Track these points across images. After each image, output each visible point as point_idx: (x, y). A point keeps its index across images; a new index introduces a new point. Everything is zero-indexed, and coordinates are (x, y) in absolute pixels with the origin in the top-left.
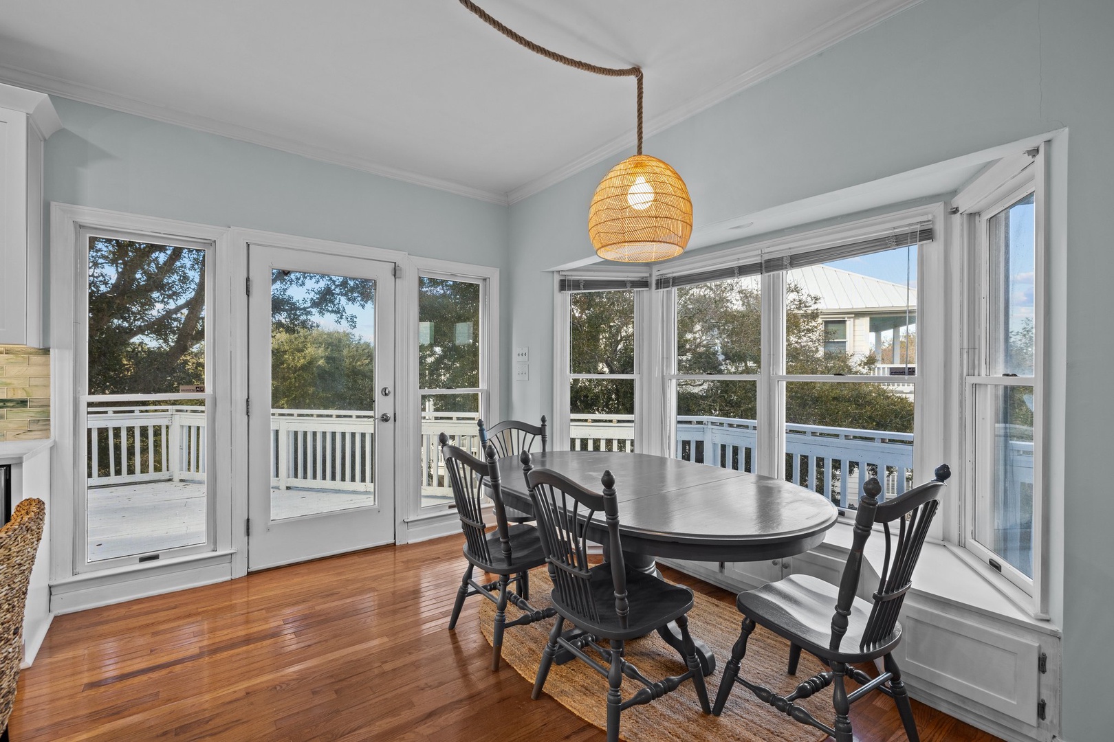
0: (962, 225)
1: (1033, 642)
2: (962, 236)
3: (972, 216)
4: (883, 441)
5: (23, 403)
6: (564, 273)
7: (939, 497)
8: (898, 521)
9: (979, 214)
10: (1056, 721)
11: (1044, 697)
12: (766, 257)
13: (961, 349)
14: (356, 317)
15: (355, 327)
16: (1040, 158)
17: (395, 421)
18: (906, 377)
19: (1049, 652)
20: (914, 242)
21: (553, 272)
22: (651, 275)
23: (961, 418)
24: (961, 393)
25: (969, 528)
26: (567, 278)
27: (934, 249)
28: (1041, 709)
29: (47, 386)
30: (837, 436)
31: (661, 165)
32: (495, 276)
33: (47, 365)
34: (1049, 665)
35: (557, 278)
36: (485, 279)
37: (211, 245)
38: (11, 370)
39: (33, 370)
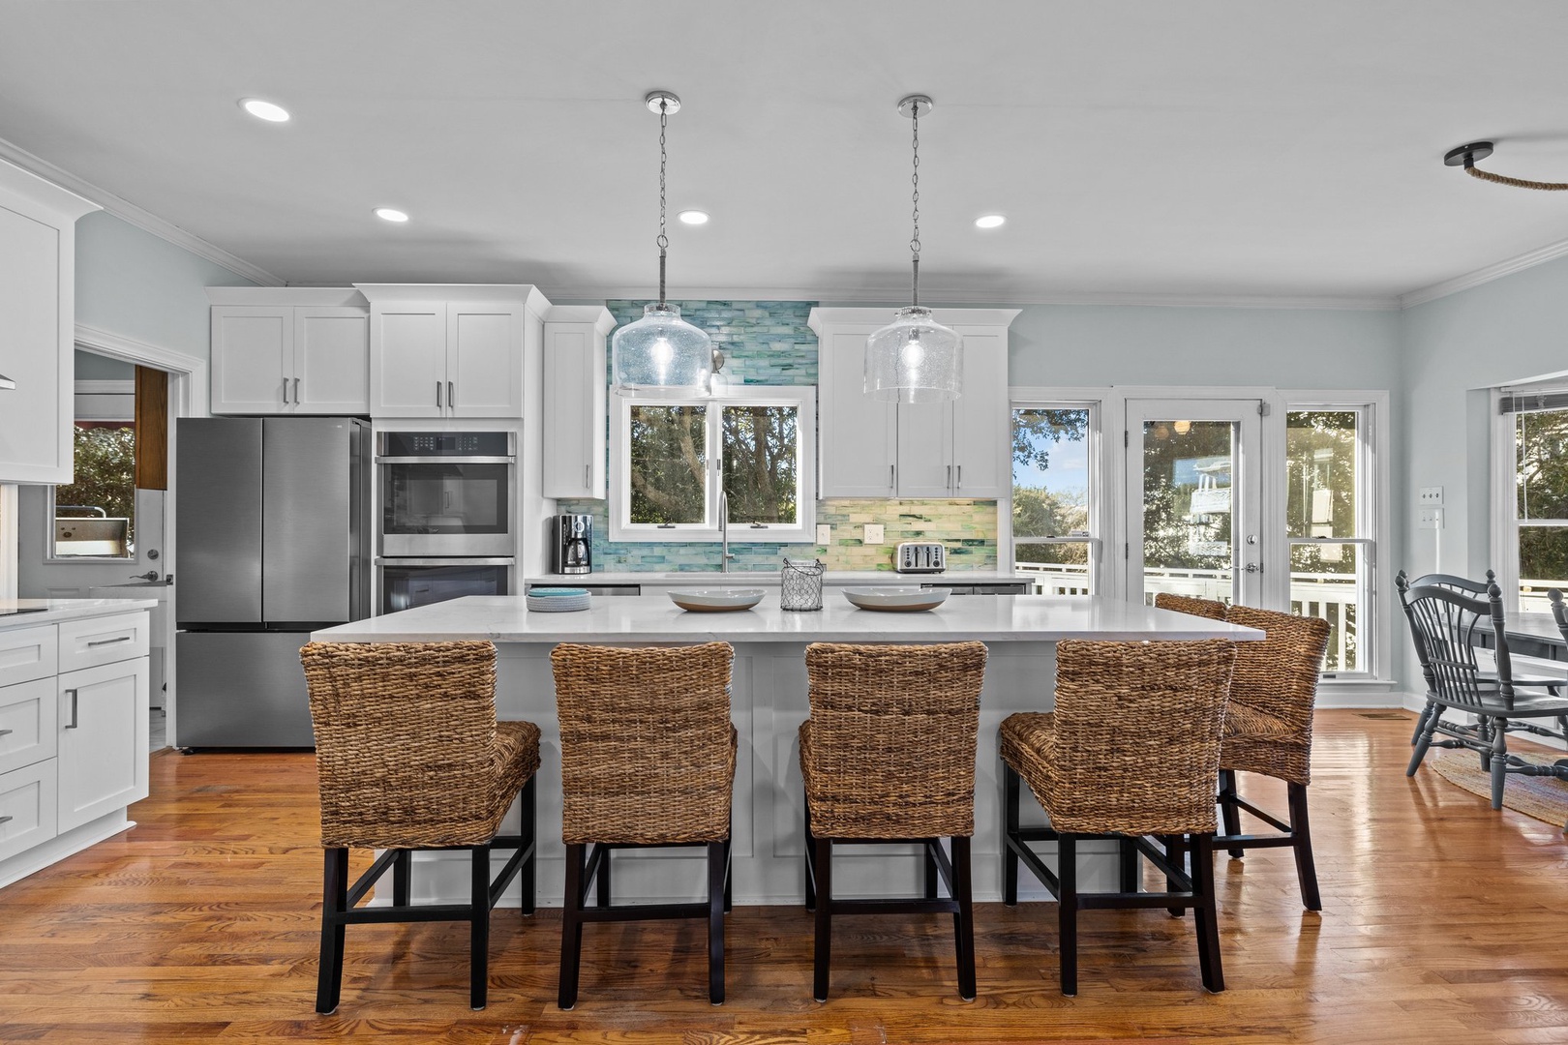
5: (982, 542)
6: (1508, 390)
14: (1047, 455)
15: (1046, 467)
17: (1262, 572)
21: (1489, 389)
26: (1513, 395)
29: (995, 530)
32: (1383, 402)
33: (995, 513)
35: (1495, 399)
36: (1366, 406)
37: (1095, 404)
38: (977, 518)
39: (987, 518)
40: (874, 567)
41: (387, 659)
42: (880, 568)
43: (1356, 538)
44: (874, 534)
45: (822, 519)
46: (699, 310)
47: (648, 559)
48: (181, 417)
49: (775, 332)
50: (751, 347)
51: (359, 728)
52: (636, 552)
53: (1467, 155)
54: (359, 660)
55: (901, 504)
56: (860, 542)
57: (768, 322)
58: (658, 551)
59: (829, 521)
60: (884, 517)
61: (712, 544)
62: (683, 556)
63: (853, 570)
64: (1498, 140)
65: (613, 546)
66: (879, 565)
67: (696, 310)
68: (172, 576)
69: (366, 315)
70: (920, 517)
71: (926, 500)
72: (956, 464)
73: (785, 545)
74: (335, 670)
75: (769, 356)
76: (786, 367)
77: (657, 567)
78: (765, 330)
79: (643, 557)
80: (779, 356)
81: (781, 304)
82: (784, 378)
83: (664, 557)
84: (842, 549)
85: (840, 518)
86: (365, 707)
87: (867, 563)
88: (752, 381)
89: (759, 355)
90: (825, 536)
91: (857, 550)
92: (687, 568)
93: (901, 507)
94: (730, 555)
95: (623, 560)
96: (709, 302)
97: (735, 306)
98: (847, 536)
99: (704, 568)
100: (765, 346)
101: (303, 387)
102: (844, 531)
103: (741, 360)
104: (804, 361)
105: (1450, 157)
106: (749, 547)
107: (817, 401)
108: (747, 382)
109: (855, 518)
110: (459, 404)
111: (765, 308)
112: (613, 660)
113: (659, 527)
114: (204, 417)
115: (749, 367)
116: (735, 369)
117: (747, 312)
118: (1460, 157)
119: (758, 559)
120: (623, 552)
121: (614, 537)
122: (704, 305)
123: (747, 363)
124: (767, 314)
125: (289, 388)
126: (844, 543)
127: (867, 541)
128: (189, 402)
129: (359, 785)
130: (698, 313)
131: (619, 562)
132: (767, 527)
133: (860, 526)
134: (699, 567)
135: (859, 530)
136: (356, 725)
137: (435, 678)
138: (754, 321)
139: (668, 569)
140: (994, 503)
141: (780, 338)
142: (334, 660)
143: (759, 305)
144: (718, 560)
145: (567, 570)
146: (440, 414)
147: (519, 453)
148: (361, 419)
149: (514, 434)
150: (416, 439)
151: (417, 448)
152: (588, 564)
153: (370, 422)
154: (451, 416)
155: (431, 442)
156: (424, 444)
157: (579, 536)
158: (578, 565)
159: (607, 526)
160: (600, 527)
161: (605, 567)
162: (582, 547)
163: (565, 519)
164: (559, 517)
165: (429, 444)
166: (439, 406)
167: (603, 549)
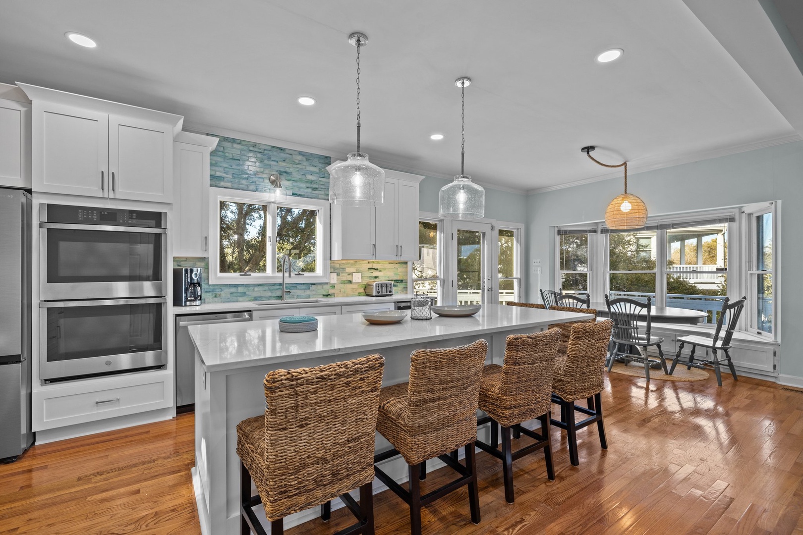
0: (746, 217)
1: (772, 348)
2: (746, 221)
3: (750, 215)
4: (705, 299)
5: (402, 281)
6: (559, 227)
7: (744, 304)
8: (733, 309)
9: (752, 214)
10: (779, 370)
11: (775, 363)
12: (660, 224)
13: (746, 261)
16: (774, 205)
17: (492, 291)
18: (724, 271)
19: (776, 350)
20: (727, 222)
21: (555, 227)
22: (598, 227)
23: (746, 286)
24: (746, 277)
25: (749, 324)
26: (561, 229)
27: (735, 225)
28: (775, 367)
29: (407, 275)
30: (683, 298)
31: (636, 198)
32: (522, 227)
33: (407, 267)
34: (777, 354)
36: (518, 229)
37: (441, 221)
38: (400, 270)
39: (404, 270)
40: (357, 294)
41: (335, 375)
42: (360, 294)
43: (514, 277)
44: (357, 278)
45: (332, 270)
46: (266, 150)
47: (235, 294)
49: (309, 169)
50: (296, 176)
51: (309, 426)
52: (227, 290)
53: (588, 149)
54: (317, 378)
55: (369, 263)
56: (351, 282)
57: (305, 163)
58: (241, 289)
59: (336, 271)
60: (361, 269)
61: (274, 285)
62: (258, 292)
63: (347, 296)
64: (597, 147)
65: (211, 287)
66: (359, 293)
67: (265, 150)
70: (377, 269)
71: (380, 261)
72: (400, 245)
73: (314, 284)
74: (299, 389)
75: (306, 182)
76: (315, 189)
77: (240, 299)
78: (304, 167)
79: (231, 293)
80: (311, 183)
81: (312, 154)
82: (314, 195)
83: (245, 293)
84: (342, 286)
85: (341, 270)
86: (316, 410)
87: (353, 292)
88: (296, 194)
89: (301, 181)
90: (334, 279)
91: (349, 286)
92: (259, 299)
93: (369, 264)
94: (287, 290)
95: (218, 295)
96: (272, 147)
97: (287, 151)
98: (344, 279)
99: (269, 298)
100: (303, 176)
102: (343, 276)
103: (291, 182)
104: (324, 187)
105: (583, 149)
106: (295, 286)
107: (330, 209)
108: (294, 195)
109: (348, 270)
110: (119, 189)
111: (304, 155)
112: (448, 356)
113: (241, 275)
115: (295, 186)
116: (287, 187)
117: (294, 156)
118: (586, 150)
119: (299, 292)
120: (218, 290)
121: (212, 281)
122: (269, 148)
123: (294, 184)
124: (304, 159)
126: (343, 283)
127: (354, 281)
129: (304, 466)
130: (266, 152)
131: (216, 297)
132: (304, 275)
133: (351, 274)
134: (266, 298)
135: (350, 276)
136: (307, 424)
137: (360, 382)
138: (297, 162)
139: (247, 299)
140: (406, 263)
141: (312, 173)
142: (299, 381)
143: (301, 153)
144: (279, 293)
145: (188, 303)
146: (103, 195)
147: (168, 227)
148: (24, 192)
149: (166, 213)
150: (80, 211)
151: (80, 219)
152: (200, 299)
153: (31, 194)
154: (113, 197)
155: (95, 214)
156: (88, 215)
157: (195, 281)
158: (195, 299)
159: (207, 275)
160: (203, 276)
161: (206, 300)
162: (199, 288)
163: (186, 270)
164: (182, 269)
165: (92, 215)
166: (103, 189)
167: (204, 289)
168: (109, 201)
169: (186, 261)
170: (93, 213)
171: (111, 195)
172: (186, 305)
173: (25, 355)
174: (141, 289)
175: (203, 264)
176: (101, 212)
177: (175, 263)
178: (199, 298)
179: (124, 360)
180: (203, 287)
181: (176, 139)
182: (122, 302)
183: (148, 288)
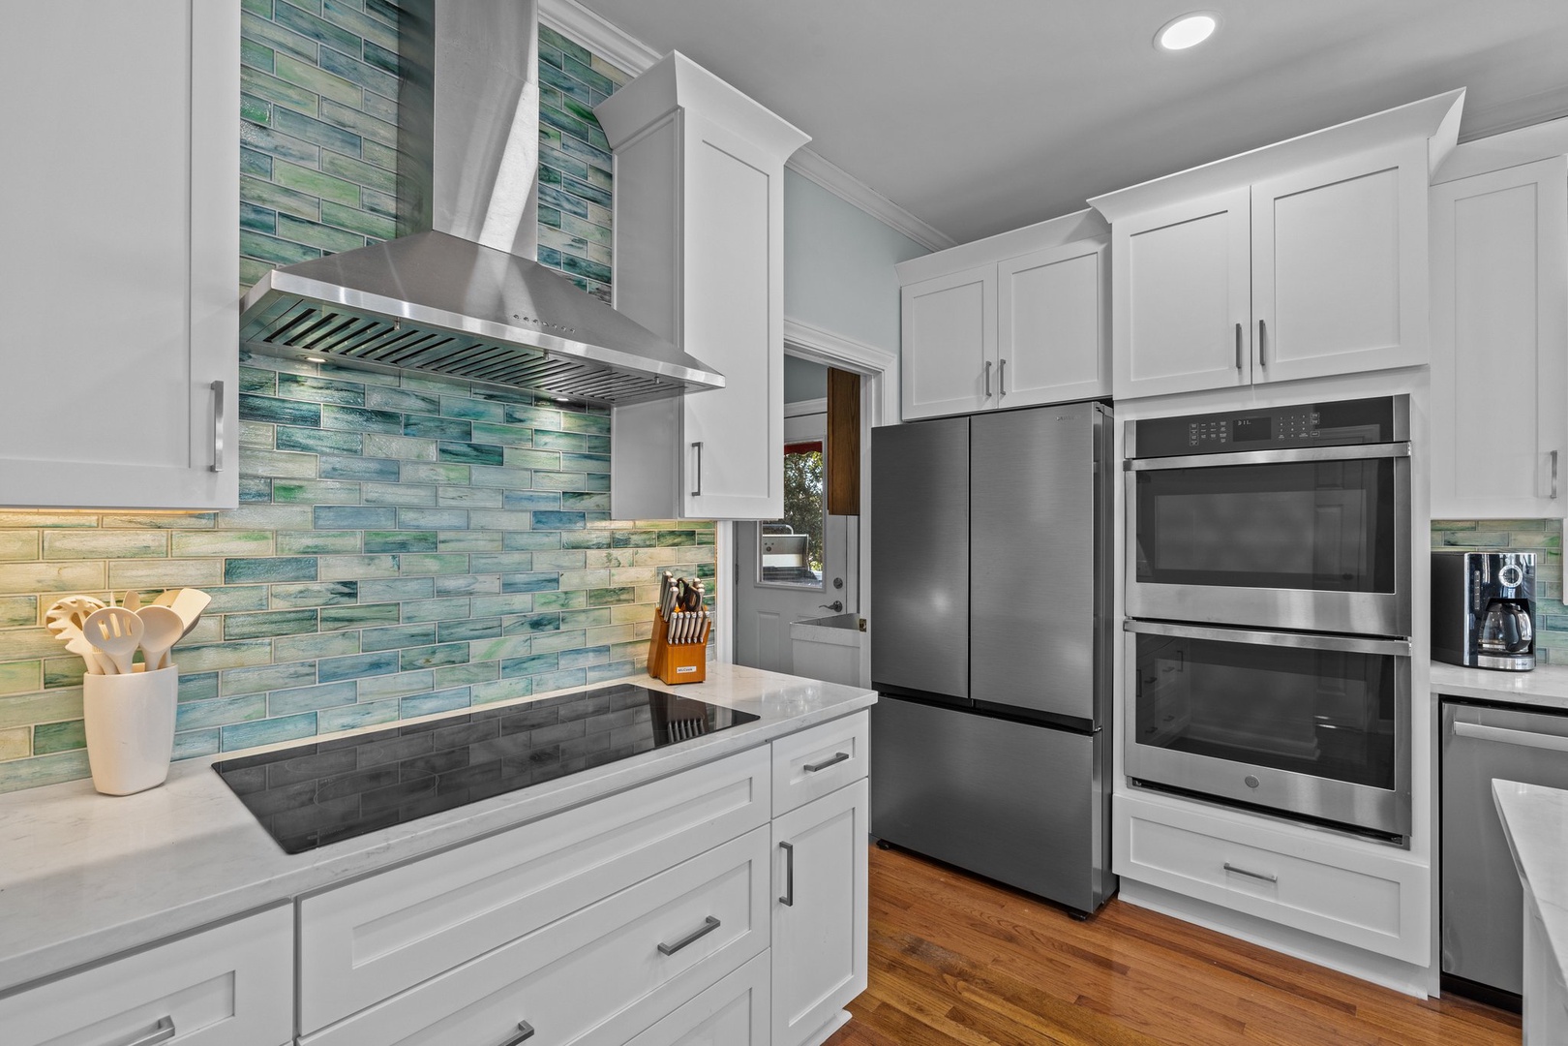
48: (873, 426)
68: (865, 620)
69: (1100, 248)
101: (1011, 370)
110: (1275, 359)
114: (895, 424)
125: (993, 374)
128: (881, 409)
145: (1482, 660)
146: (1241, 379)
147: (1415, 433)
148: (1099, 404)
149: (1406, 397)
150: (1194, 426)
151: (1194, 443)
152: (1531, 652)
153: (1113, 407)
154: (1262, 382)
155: (1223, 429)
156: (1208, 434)
157: (1511, 594)
158: (1511, 650)
159: (1555, 573)
160: (1542, 575)
161: (1552, 655)
162: (1524, 618)
163: (1476, 561)
164: (1462, 555)
165: (1218, 433)
166: (1239, 366)
167: (1545, 618)
168: (1253, 392)
169: (1474, 529)
170: (1218, 427)
171: (1259, 378)
172: (1474, 665)
173: (1101, 721)
174: (1345, 610)
175: (1539, 539)
176: (1236, 422)
177: (1439, 536)
178: (1526, 649)
179: (1304, 790)
180: (1538, 613)
181: (1436, 179)
182: (1291, 641)
183: (1364, 611)
